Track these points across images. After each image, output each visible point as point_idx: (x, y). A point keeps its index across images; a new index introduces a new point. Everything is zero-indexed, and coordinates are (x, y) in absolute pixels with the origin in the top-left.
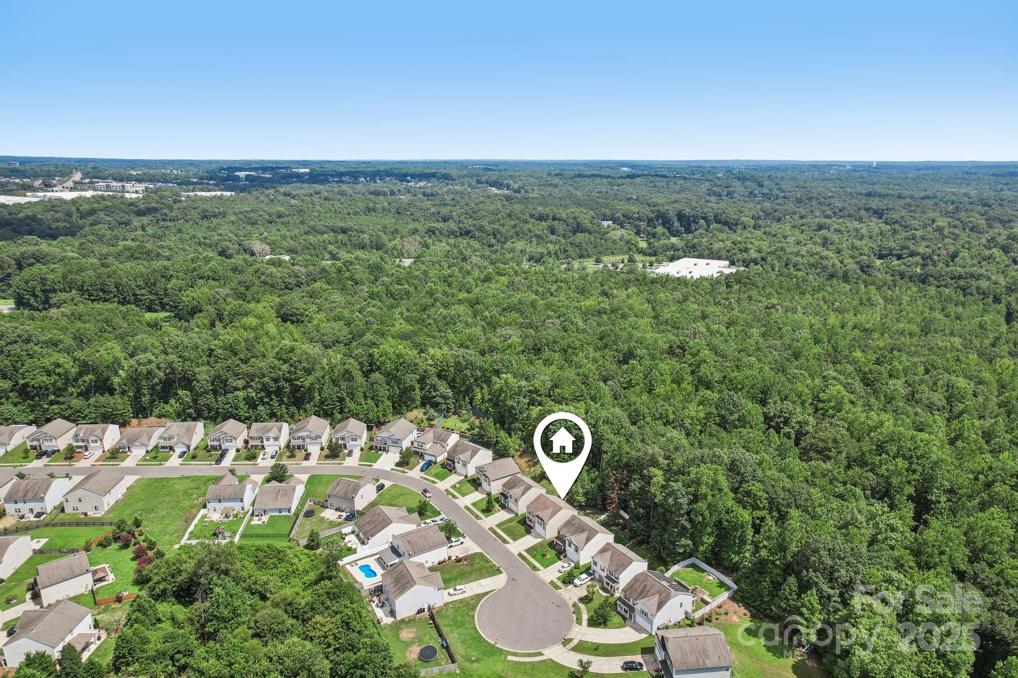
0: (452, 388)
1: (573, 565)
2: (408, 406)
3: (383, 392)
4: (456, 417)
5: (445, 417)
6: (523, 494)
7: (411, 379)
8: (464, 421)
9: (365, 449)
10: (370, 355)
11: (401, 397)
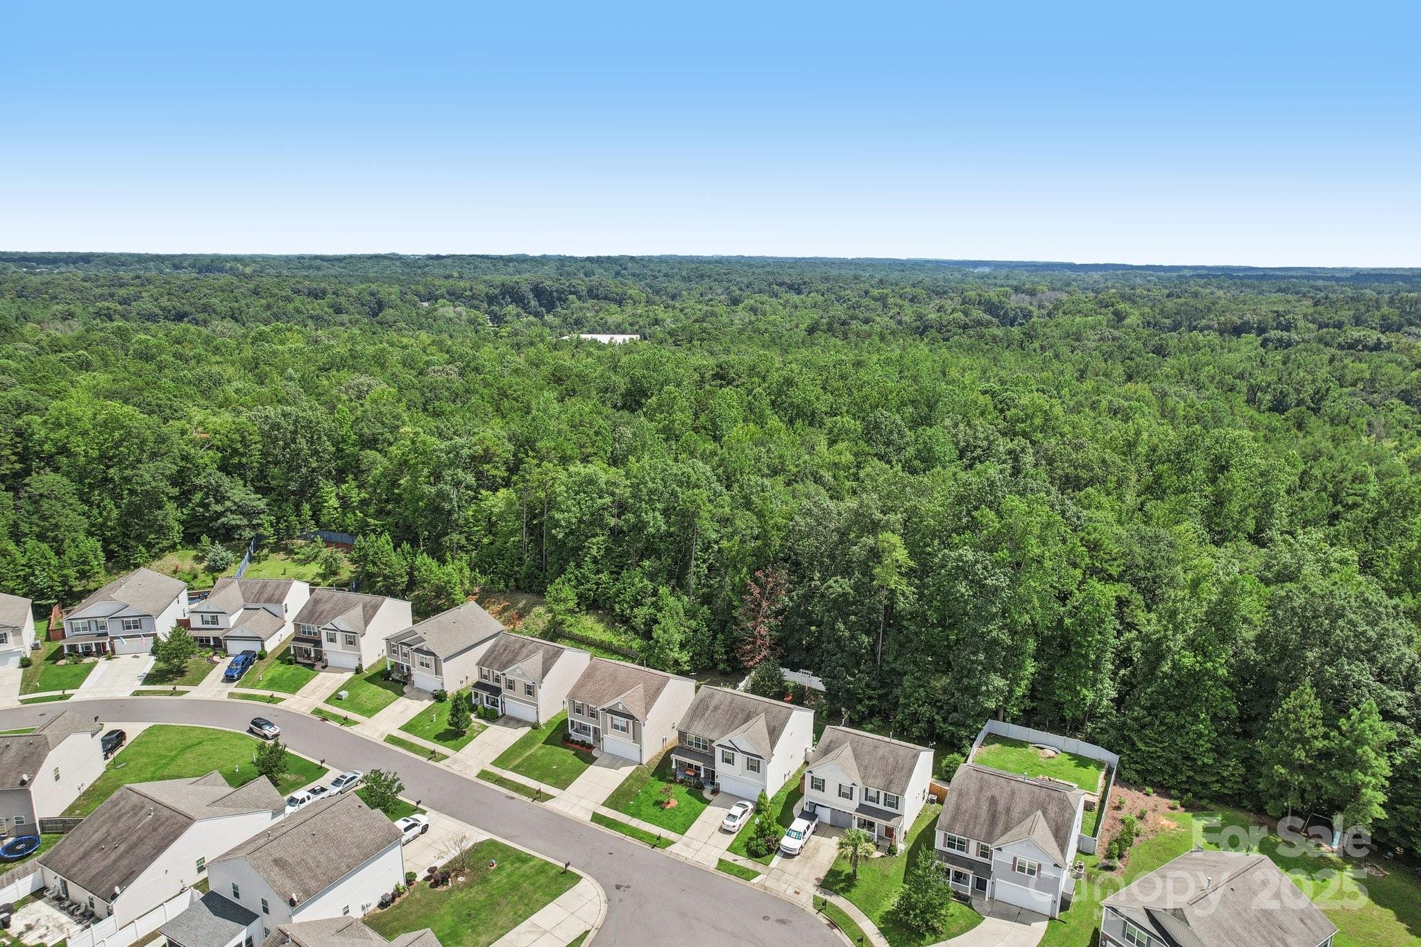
0: (263, 491)
1: (750, 806)
2: (149, 546)
3: (72, 517)
4: (282, 555)
5: (252, 559)
6: (545, 671)
7: (151, 475)
8: (306, 561)
9: (36, 661)
10: (19, 433)
11: (126, 525)
